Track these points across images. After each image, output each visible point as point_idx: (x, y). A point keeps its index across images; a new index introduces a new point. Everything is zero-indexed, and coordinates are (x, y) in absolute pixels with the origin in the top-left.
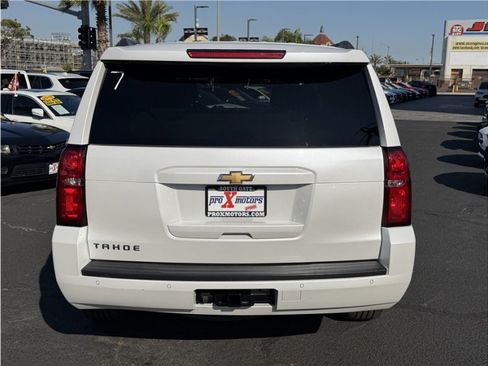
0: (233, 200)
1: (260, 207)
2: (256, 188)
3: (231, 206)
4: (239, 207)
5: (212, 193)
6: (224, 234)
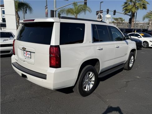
1: (30, 56)
4: (28, 56)
5: (25, 52)
6: (24, 61)
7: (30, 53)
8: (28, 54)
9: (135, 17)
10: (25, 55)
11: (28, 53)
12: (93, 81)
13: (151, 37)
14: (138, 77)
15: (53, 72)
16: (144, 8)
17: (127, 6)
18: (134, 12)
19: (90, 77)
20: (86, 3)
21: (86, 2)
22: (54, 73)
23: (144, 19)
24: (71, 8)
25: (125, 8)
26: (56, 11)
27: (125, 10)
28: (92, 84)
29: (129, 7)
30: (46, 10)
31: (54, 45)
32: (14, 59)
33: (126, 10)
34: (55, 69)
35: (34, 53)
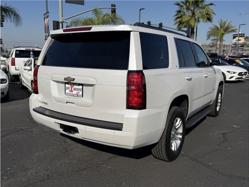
0: (73, 89)
1: (81, 93)
2: (79, 85)
3: (72, 91)
4: (75, 92)
5: (67, 85)
6: (67, 102)
7: (81, 87)
8: (75, 89)
9: (195, 34)
10: (68, 91)
11: (75, 87)
12: (181, 134)
13: (227, 65)
14: (235, 126)
15: (136, 117)
16: (209, 19)
17: (181, 17)
18: (193, 25)
19: (177, 127)
20: (114, 11)
21: (115, 9)
22: (138, 118)
23: (209, 37)
24: (91, 18)
25: (178, 20)
26: (62, 23)
27: (178, 24)
28: (180, 138)
29: (185, 19)
30: (46, 20)
31: (136, 69)
32: (35, 101)
33: (181, 23)
34: (139, 111)
35: (92, 85)
